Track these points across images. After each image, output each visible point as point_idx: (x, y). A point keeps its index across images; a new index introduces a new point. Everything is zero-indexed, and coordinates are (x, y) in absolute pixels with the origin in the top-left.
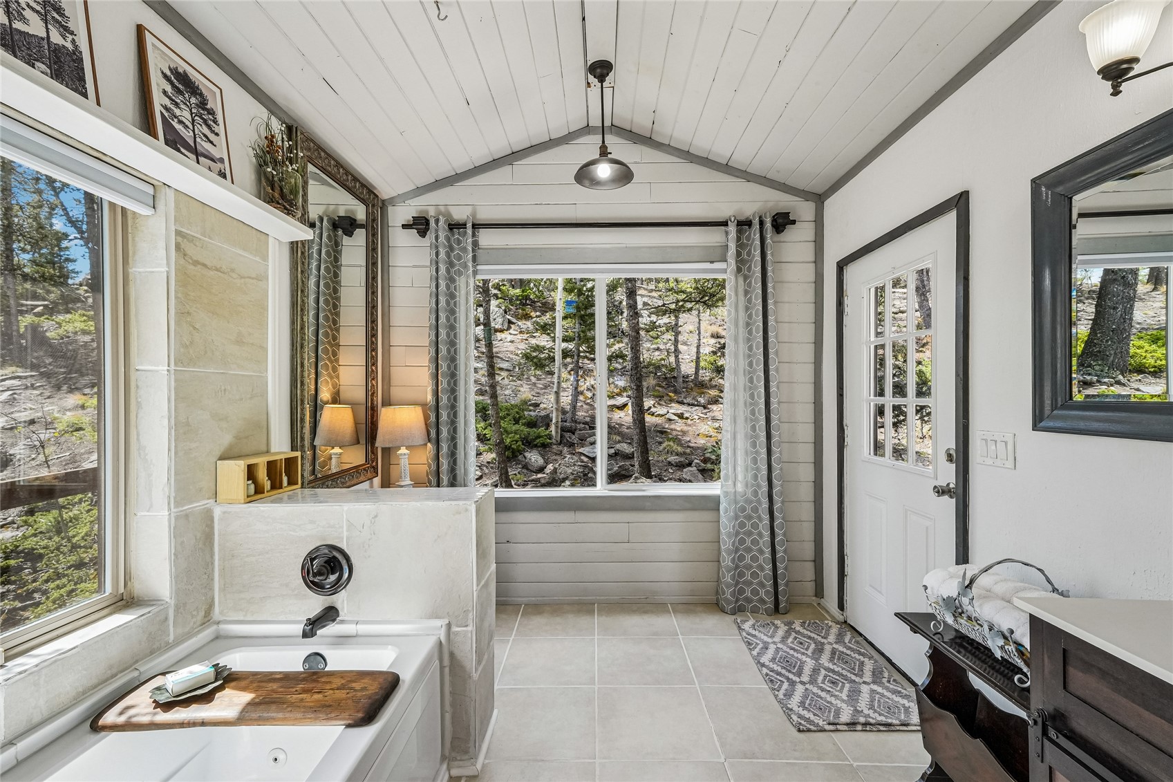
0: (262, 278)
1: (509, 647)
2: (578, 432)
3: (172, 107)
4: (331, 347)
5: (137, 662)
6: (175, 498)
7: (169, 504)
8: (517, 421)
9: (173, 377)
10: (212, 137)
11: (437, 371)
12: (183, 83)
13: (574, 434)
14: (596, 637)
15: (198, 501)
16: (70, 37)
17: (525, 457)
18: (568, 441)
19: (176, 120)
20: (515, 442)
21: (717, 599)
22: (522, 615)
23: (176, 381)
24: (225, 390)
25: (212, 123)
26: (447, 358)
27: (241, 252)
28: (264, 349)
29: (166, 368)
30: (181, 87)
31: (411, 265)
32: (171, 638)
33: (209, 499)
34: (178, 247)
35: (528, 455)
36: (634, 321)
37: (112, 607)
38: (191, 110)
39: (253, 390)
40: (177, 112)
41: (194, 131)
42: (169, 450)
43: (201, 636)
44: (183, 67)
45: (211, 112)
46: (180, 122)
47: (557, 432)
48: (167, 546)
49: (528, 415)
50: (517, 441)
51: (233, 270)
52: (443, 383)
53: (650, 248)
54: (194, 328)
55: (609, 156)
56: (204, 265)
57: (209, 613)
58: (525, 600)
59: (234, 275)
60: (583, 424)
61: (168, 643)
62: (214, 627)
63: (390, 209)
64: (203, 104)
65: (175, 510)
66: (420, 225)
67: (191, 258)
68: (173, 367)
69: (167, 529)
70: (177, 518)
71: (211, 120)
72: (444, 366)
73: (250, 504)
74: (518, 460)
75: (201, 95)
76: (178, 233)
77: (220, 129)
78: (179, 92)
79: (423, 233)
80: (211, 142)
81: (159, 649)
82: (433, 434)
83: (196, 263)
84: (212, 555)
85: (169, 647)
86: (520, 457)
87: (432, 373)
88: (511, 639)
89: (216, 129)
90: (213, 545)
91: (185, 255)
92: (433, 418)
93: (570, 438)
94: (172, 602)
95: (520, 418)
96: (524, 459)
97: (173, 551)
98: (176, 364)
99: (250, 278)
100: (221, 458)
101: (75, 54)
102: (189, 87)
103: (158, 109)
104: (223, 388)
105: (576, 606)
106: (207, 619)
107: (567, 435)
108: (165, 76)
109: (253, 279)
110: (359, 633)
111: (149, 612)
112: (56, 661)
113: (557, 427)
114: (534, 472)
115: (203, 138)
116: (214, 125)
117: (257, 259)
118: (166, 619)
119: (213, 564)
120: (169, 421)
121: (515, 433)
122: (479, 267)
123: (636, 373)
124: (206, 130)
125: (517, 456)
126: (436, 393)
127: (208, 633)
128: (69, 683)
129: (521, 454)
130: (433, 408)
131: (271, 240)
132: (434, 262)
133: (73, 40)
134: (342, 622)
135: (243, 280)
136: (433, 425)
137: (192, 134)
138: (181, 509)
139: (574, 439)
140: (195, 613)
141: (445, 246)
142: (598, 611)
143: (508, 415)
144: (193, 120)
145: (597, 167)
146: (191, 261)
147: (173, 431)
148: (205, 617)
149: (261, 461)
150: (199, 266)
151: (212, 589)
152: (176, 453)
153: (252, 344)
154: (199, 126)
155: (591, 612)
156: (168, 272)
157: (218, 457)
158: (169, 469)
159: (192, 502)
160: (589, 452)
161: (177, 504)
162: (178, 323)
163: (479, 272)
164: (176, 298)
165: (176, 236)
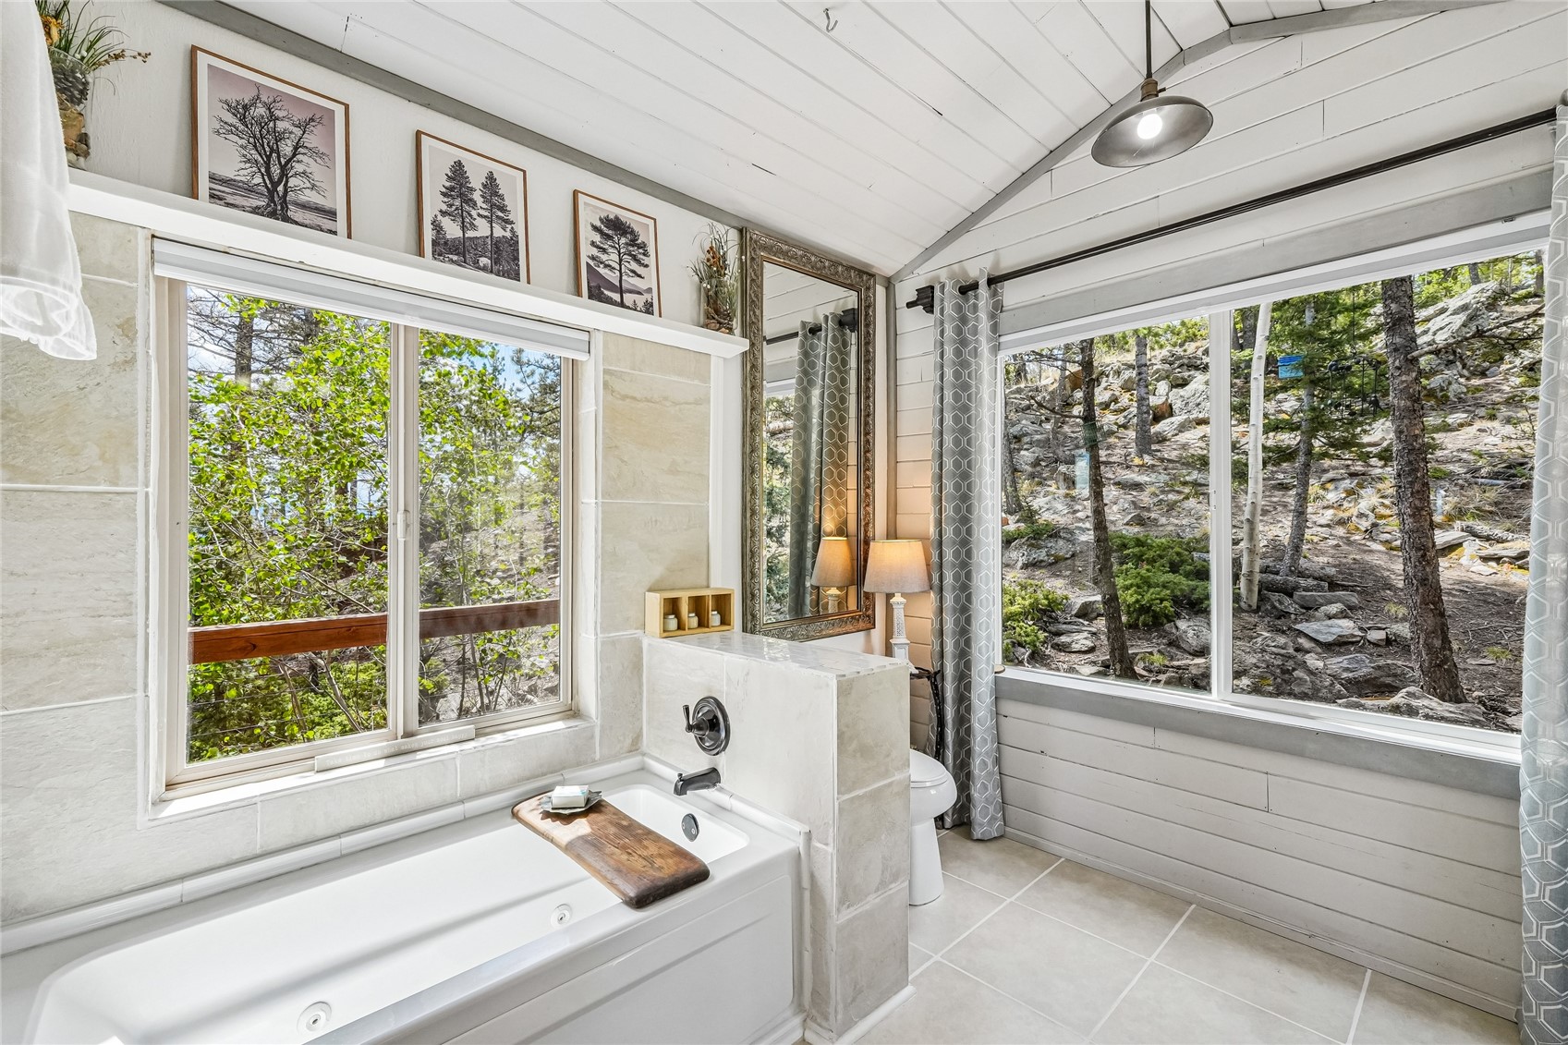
0: (704, 401)
1: (996, 911)
2: (1297, 594)
3: (600, 255)
4: (836, 468)
5: (564, 768)
6: (601, 624)
7: (595, 629)
8: (1174, 568)
9: (600, 508)
10: (640, 270)
11: (941, 492)
12: (614, 227)
13: (1291, 595)
14: (1152, 959)
15: (626, 630)
16: (509, 227)
17: (1177, 628)
18: (1274, 607)
19: (602, 266)
20: (1158, 601)
21: (1518, 1013)
22: (1051, 872)
23: (603, 512)
24: (656, 521)
25: (642, 257)
26: (954, 475)
27: (675, 378)
28: (704, 477)
29: (595, 501)
30: (610, 232)
31: (921, 353)
32: (598, 756)
33: (637, 629)
34: (606, 385)
35: (1182, 625)
36: (1404, 378)
37: (560, 715)
38: (619, 252)
39: (689, 521)
40: (604, 257)
41: (620, 271)
42: (596, 578)
43: (624, 762)
44: (613, 212)
45: (643, 246)
46: (607, 266)
47: (1250, 590)
48: (593, 668)
49: (1200, 558)
50: (1162, 600)
51: (666, 399)
52: (949, 510)
53: (1320, 232)
54: (623, 461)
55: (1161, 95)
56: (634, 398)
57: (637, 743)
58: (1067, 853)
59: (668, 404)
60: (1315, 579)
61: (594, 761)
62: (639, 758)
63: (898, 286)
64: (633, 242)
65: (602, 635)
66: (925, 299)
67: (619, 393)
68: (600, 500)
69: (593, 653)
70: (603, 643)
71: (640, 253)
72: (949, 485)
73: (665, 640)
74: (1164, 631)
75: (632, 232)
76: (606, 372)
77: (651, 261)
78: (609, 237)
79: (929, 308)
80: (639, 276)
81: (585, 763)
82: (936, 581)
83: (624, 397)
84: (641, 686)
85: (594, 763)
86: (1167, 626)
87: (934, 496)
88: (1009, 900)
89: (646, 260)
90: (642, 676)
91: (613, 391)
92: (935, 558)
93: (1281, 603)
94: (599, 722)
95: (1183, 562)
96: (1174, 631)
97: (599, 675)
98: (603, 497)
99: (686, 403)
100: (650, 590)
101: (512, 239)
102: (619, 229)
103: (584, 260)
104: (654, 519)
105: (1153, 893)
106: (634, 748)
107: (1275, 597)
108: (595, 228)
109: (690, 404)
110: (734, 809)
111: (576, 726)
112: (497, 747)
113: (1250, 582)
114: (1190, 654)
115: (631, 274)
116: (644, 258)
117: (696, 382)
118: (592, 737)
119: (641, 694)
120: (596, 550)
121: (1164, 587)
122: (1002, 339)
123: (1411, 483)
124: (634, 266)
125: (1162, 625)
126: (939, 523)
127: (631, 762)
128: (508, 768)
129: (1170, 621)
130: (935, 544)
131: (713, 359)
132: (938, 345)
133: (512, 228)
134: (721, 790)
135: (678, 407)
136: (935, 567)
137: (618, 273)
138: (607, 635)
139: (1290, 605)
140: (621, 738)
141: (953, 319)
142: (1189, 917)
143: (1161, 557)
144: (621, 260)
145: (1136, 124)
146: (618, 396)
147: (600, 560)
148: (632, 745)
149: (684, 596)
150: (628, 400)
151: (640, 719)
152: (602, 581)
153: (689, 473)
154: (627, 264)
155: (1173, 915)
156: (596, 411)
157: (647, 588)
158: (596, 596)
159: (618, 630)
160: (1318, 631)
161: (604, 630)
162: (605, 458)
163: (1002, 347)
164: (604, 433)
165: (604, 374)
